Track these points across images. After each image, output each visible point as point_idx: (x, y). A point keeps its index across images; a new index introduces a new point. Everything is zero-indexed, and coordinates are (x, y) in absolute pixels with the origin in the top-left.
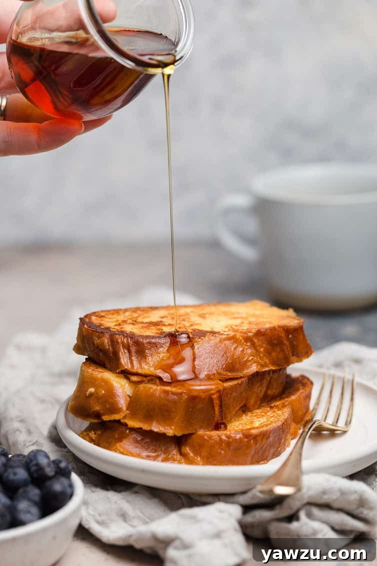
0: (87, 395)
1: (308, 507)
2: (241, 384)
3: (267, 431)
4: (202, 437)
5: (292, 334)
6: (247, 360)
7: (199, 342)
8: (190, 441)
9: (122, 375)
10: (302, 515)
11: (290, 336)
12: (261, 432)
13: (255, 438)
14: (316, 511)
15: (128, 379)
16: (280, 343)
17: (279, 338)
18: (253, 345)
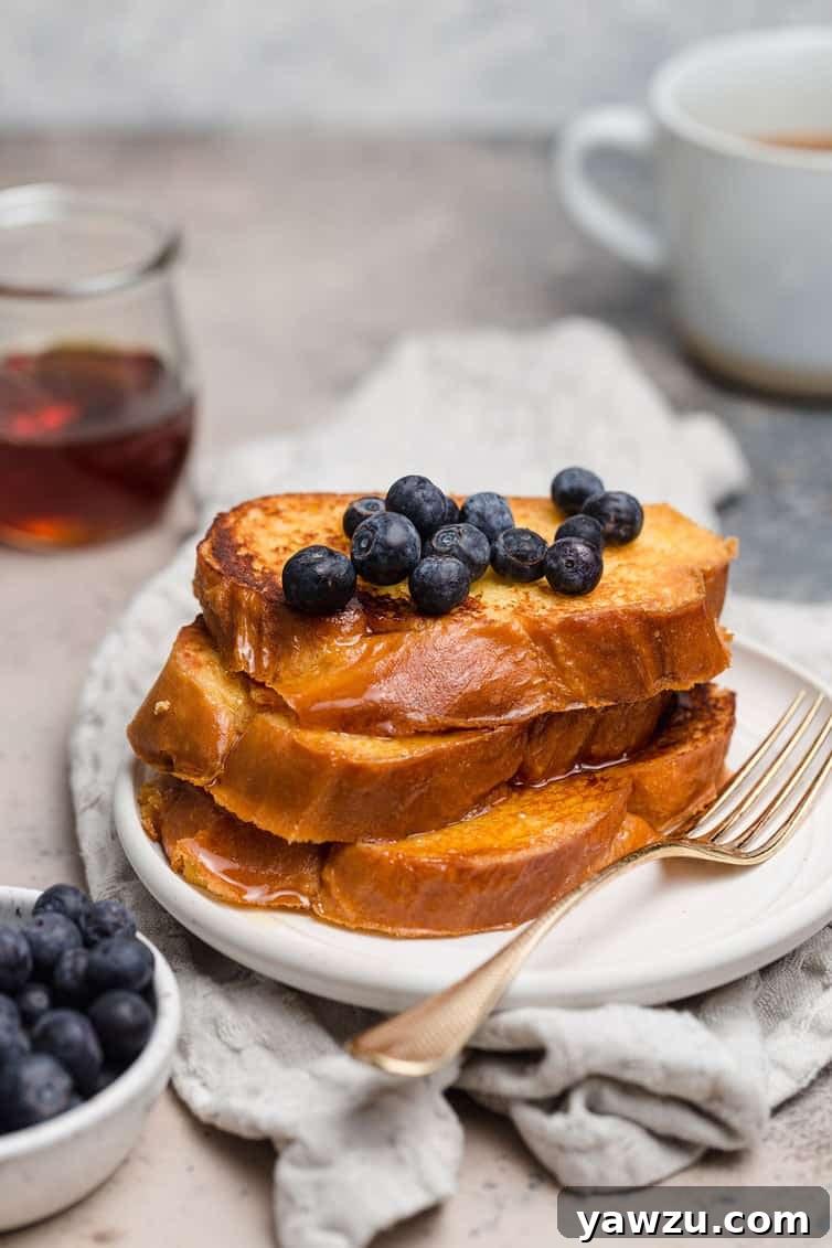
0: (156, 713)
1: (595, 1084)
2: (489, 742)
3: (511, 865)
4: (363, 856)
5: (660, 629)
6: (526, 684)
7: (419, 631)
8: (341, 860)
9: (238, 681)
10: (577, 1102)
11: (657, 634)
12: (497, 866)
13: (481, 878)
14: (611, 1098)
15: (248, 691)
16: (627, 651)
17: (623, 636)
18: (551, 650)
